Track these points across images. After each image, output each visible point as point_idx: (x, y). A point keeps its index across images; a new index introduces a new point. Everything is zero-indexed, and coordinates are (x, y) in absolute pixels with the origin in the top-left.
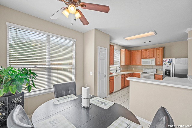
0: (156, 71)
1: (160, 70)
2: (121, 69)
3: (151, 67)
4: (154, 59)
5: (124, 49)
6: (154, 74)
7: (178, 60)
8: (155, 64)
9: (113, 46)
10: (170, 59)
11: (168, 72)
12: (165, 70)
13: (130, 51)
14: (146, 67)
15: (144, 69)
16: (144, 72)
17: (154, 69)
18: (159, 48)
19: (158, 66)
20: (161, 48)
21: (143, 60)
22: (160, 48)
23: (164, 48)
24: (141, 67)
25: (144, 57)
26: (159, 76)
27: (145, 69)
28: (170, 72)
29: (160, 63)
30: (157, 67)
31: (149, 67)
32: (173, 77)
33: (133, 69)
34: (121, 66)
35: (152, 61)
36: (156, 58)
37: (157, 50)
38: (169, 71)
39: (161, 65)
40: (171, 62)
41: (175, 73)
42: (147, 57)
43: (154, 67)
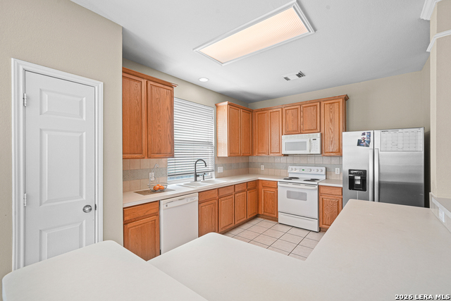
0: (324, 172)
1: (337, 170)
2: (220, 170)
3: (311, 160)
4: (319, 134)
5: (226, 103)
6: (316, 183)
7: (390, 134)
8: (322, 153)
9: (171, 86)
10: (364, 134)
11: (359, 178)
12: (350, 170)
13: (251, 111)
14: (297, 160)
15: (290, 167)
16: (290, 176)
17: (319, 168)
18: (331, 100)
19: (331, 156)
20: (339, 97)
21: (286, 139)
22: (334, 98)
23: (346, 98)
24: (284, 160)
25: (291, 128)
26: (333, 192)
27: (294, 167)
28: (364, 181)
29: (336, 149)
30: (326, 161)
31: (303, 161)
32: (376, 203)
33: (263, 167)
34: (217, 158)
35: (311, 144)
36: (323, 131)
37: (327, 106)
38: (363, 174)
39: (339, 153)
40: (369, 142)
41: (381, 180)
42: (299, 131)
43: (319, 160)
